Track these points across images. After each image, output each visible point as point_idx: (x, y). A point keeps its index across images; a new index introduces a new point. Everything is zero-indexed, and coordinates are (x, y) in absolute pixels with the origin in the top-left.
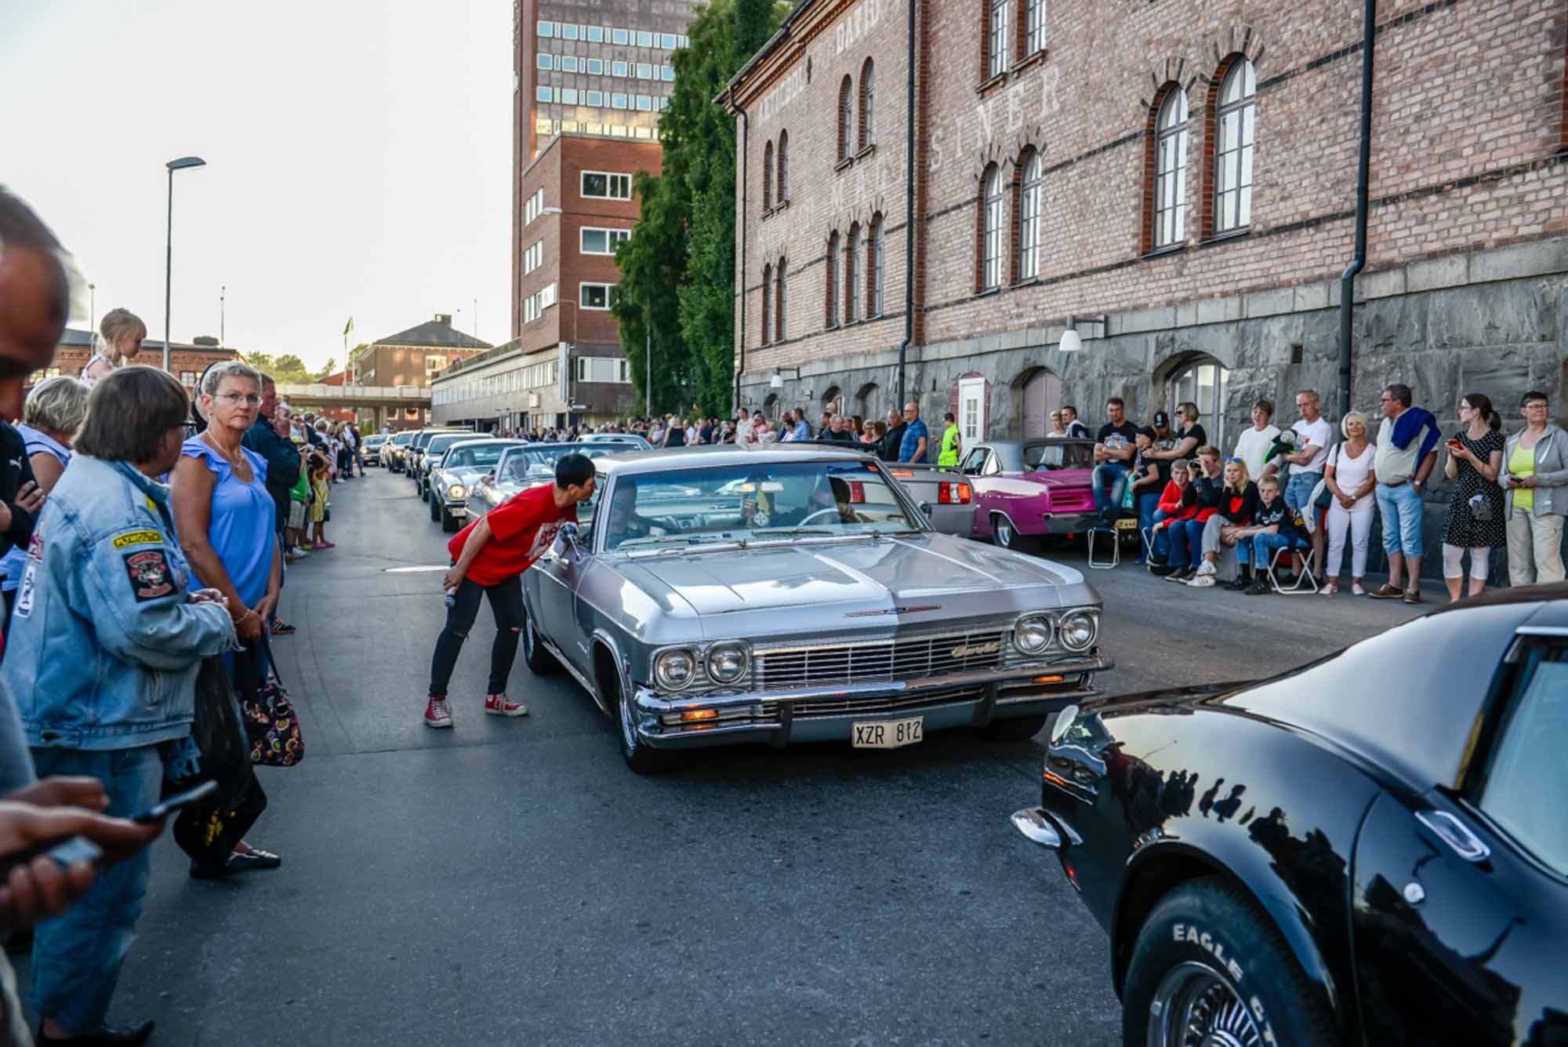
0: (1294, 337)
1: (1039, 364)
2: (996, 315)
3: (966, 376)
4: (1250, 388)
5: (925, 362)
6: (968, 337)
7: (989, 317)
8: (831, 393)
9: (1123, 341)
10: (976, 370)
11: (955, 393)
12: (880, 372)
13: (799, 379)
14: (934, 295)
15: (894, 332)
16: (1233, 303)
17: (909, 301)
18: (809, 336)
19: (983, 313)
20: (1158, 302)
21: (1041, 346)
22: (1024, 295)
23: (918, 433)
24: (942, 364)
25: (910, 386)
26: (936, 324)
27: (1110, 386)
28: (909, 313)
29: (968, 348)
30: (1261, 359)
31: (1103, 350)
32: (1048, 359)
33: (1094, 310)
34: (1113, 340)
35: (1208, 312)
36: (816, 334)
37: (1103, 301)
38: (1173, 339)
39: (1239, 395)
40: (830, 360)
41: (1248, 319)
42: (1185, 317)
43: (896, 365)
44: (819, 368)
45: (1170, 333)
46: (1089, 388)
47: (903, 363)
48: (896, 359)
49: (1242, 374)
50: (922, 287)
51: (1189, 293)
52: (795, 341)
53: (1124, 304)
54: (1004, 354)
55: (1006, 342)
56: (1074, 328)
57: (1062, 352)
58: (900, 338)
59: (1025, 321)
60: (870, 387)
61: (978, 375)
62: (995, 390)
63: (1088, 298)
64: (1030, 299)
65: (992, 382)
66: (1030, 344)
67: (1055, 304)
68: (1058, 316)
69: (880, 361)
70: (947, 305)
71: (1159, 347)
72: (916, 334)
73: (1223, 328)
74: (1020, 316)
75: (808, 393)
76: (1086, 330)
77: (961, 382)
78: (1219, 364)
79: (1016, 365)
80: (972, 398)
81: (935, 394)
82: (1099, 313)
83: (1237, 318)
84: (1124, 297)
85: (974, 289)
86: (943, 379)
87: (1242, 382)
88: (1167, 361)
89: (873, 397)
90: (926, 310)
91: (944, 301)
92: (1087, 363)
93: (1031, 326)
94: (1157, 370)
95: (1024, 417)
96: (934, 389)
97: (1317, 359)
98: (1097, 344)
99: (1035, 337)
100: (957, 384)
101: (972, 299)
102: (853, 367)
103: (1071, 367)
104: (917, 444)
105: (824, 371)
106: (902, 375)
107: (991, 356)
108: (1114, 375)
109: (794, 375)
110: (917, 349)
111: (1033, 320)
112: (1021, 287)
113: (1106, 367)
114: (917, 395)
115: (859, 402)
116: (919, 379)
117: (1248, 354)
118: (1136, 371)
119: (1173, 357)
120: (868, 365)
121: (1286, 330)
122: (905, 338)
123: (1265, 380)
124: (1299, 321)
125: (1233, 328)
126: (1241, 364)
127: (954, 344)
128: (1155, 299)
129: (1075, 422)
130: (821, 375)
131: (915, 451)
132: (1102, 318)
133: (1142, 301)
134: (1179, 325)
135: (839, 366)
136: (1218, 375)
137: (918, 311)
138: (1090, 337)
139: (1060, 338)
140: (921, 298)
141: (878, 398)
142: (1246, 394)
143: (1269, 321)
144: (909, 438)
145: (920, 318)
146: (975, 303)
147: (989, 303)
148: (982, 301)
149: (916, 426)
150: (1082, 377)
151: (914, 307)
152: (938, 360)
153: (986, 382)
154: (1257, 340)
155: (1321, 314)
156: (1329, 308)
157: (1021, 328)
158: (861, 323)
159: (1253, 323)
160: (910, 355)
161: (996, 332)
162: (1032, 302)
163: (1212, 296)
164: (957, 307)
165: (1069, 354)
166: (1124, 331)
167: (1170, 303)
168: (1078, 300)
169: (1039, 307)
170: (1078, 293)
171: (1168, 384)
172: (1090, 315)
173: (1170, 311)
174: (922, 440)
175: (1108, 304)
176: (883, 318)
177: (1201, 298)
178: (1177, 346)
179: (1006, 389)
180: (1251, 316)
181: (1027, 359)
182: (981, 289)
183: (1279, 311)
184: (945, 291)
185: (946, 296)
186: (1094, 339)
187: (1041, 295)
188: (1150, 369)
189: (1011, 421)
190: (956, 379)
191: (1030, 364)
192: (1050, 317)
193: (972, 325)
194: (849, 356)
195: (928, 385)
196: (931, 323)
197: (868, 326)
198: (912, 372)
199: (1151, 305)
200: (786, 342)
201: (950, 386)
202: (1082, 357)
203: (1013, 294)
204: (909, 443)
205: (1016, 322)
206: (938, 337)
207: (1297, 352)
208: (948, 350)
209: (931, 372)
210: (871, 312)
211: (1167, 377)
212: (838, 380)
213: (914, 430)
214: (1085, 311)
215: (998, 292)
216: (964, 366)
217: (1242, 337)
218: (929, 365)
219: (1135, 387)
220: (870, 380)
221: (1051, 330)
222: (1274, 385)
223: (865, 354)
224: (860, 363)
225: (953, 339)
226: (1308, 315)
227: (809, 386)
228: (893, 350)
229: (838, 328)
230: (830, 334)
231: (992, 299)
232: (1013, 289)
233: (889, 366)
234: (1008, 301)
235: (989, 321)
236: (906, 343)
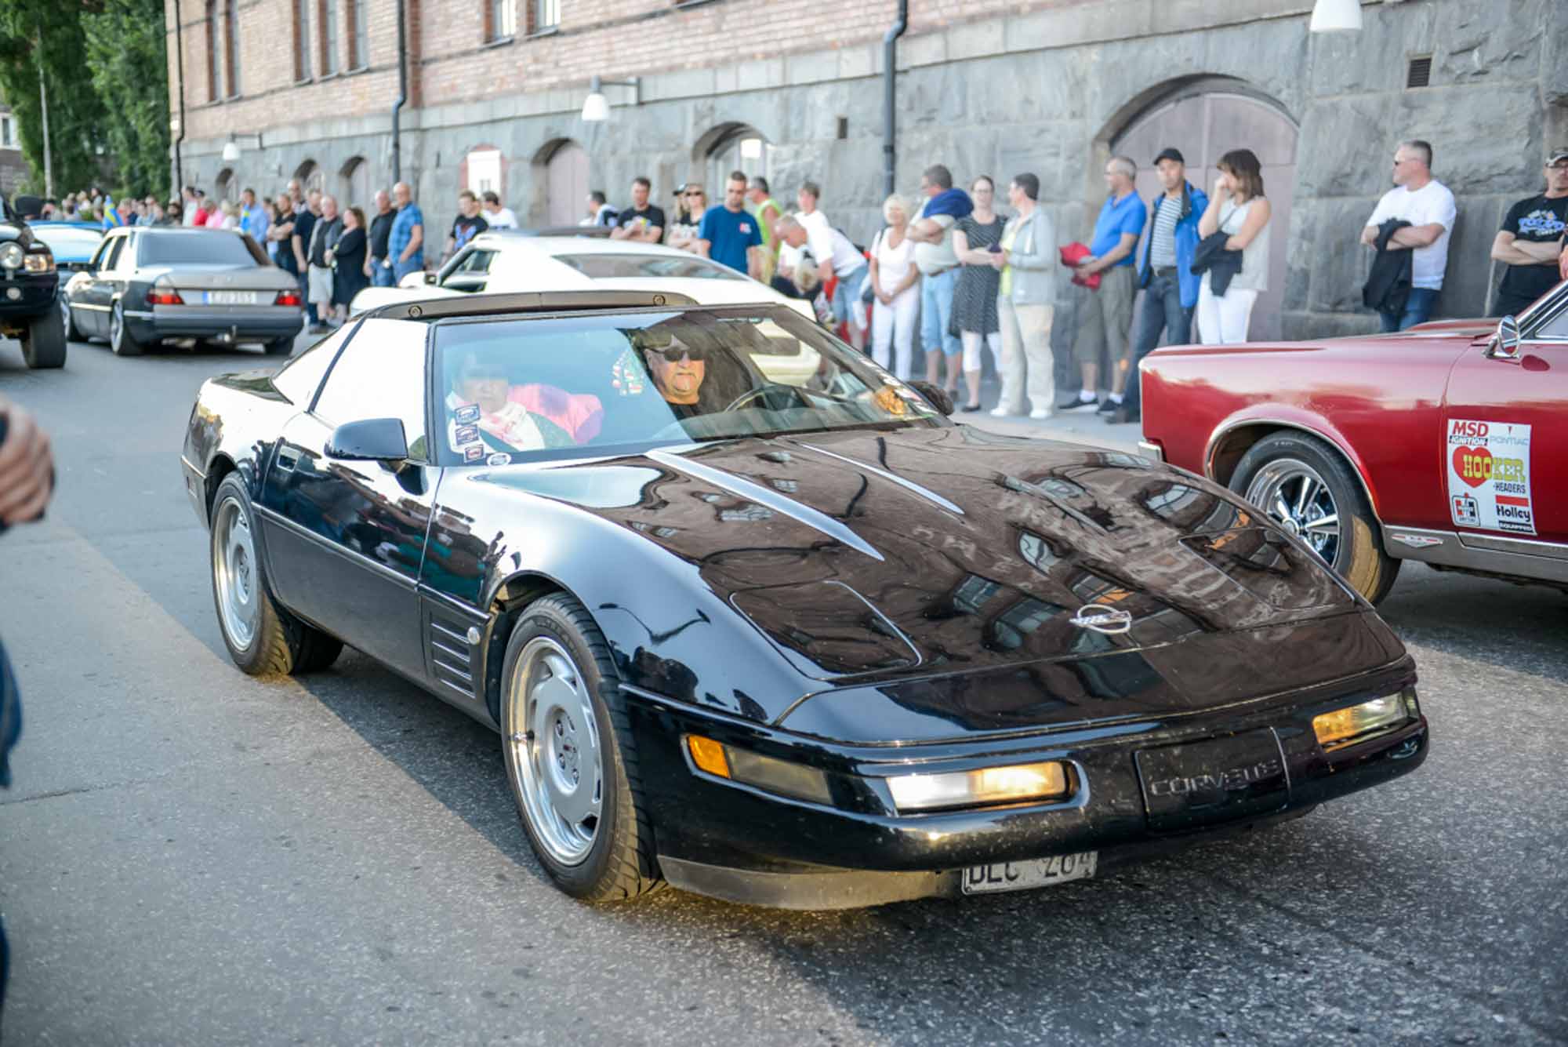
0: (840, 110)
1: (563, 135)
2: (510, 72)
3: (477, 148)
4: (794, 167)
5: (425, 130)
6: (477, 99)
7: (501, 74)
8: (307, 168)
9: (659, 109)
10: (488, 140)
11: (464, 170)
12: (368, 142)
13: (262, 148)
14: (433, 44)
15: (385, 89)
16: (776, 66)
17: (402, 49)
18: (273, 92)
19: (493, 69)
20: (695, 63)
21: (565, 113)
22: (543, 47)
23: (411, 220)
24: (447, 132)
25: (406, 161)
26: (437, 80)
27: (646, 163)
28: (402, 65)
29: (478, 113)
30: (807, 133)
31: (636, 119)
32: (571, 131)
33: (624, 69)
34: (646, 108)
35: (752, 76)
36: (281, 89)
37: (635, 59)
38: (712, 109)
39: (783, 176)
40: (302, 125)
41: (791, 86)
42: (726, 82)
43: (388, 133)
44: (289, 135)
45: (710, 101)
46: (622, 166)
47: (397, 132)
48: (388, 125)
49: (786, 151)
50: (417, 33)
51: (729, 53)
52: (253, 98)
53: (658, 64)
54: (522, 122)
55: (523, 107)
56: (599, 91)
57: (589, 122)
58: (393, 96)
59: (547, 81)
60: (355, 162)
61: (491, 147)
62: (512, 168)
63: (618, 54)
64: (549, 54)
65: (508, 155)
66: (553, 109)
67: (579, 60)
68: (583, 75)
69: (369, 127)
70: (450, 57)
71: (699, 117)
72: (412, 93)
73: (765, 96)
74: (538, 74)
75: (275, 167)
76: (617, 94)
77: (473, 157)
78: (765, 141)
79: (537, 138)
80: (485, 178)
81: (440, 172)
82: (630, 74)
83: (778, 83)
84: (660, 55)
85: (483, 39)
86: (449, 152)
87: (785, 161)
88: (707, 135)
89: (360, 173)
90: (424, 63)
91: (446, 52)
92: (618, 135)
93: (552, 87)
94: (697, 144)
95: (548, 201)
96: (438, 165)
97: (863, 135)
98: (630, 112)
99: (558, 102)
100: (465, 159)
101: (481, 51)
102: (334, 134)
103: (601, 138)
104: (410, 234)
105: (295, 139)
106: (397, 146)
107: (505, 124)
108: (648, 151)
109: (256, 143)
110: (414, 112)
111: (554, 79)
112: (539, 38)
113: (640, 140)
114: (417, 171)
115: (344, 181)
116: (419, 152)
117: (794, 126)
118: (673, 145)
119: (714, 129)
120: (354, 131)
121: (831, 99)
122: (398, 98)
123: (809, 159)
124: (844, 89)
125: (776, 97)
126: (785, 139)
127: (460, 108)
128: (693, 58)
129: (605, 207)
130: (291, 145)
131: (408, 242)
132: (633, 80)
133: (678, 61)
134: (720, 90)
135: (314, 133)
136: (764, 151)
137: (414, 63)
138: (620, 102)
139: (583, 102)
140: (417, 48)
141: (367, 177)
142: (791, 175)
143: (814, 89)
144: (402, 226)
145: (417, 72)
146: (486, 55)
147: (500, 56)
148: (493, 54)
149: (409, 211)
150: (614, 152)
151: (408, 59)
152: (441, 128)
153: (502, 158)
154: (801, 113)
155: (867, 82)
156: (874, 76)
157: (540, 89)
158: (340, 76)
159: (796, 91)
160: (406, 121)
161: (511, 94)
162: (553, 57)
163: (753, 57)
164: (463, 59)
165: (598, 125)
166: (659, 97)
167: (709, 64)
168: (605, 56)
169: (562, 64)
170: (606, 48)
171: (710, 161)
172: (621, 75)
173: (709, 73)
174: (416, 230)
175: (640, 62)
176: (369, 71)
177: (741, 59)
178: (718, 114)
179: (526, 167)
180: (796, 82)
181: (548, 129)
182: (491, 39)
183: (823, 78)
184: (446, 38)
185: (448, 44)
186: (625, 106)
187: (563, 49)
188: (689, 142)
189: (533, 206)
190: (465, 153)
191: (553, 136)
192: (574, 77)
193: (482, 85)
194: (326, 120)
195: (430, 160)
196: (433, 79)
197: (351, 80)
198: (408, 142)
199: (688, 66)
200: (240, 99)
201: (458, 160)
202: (613, 128)
203: (531, 46)
204: (401, 232)
205: (534, 82)
206: (440, 98)
207: (843, 126)
208: (454, 115)
209: (433, 143)
210: (353, 64)
211: (709, 152)
212: (314, 152)
213: (407, 216)
214: (615, 70)
215: (511, 42)
216: (473, 137)
217: (786, 106)
218: (429, 135)
219: (673, 166)
220: (355, 152)
221: (576, 92)
222: (819, 164)
223: (350, 118)
224: (343, 129)
225: (458, 101)
226: (853, 83)
227: (276, 159)
228: (383, 113)
229: (311, 82)
230: (301, 90)
231: (505, 51)
232: (529, 40)
233: (380, 134)
234: (524, 55)
235: (502, 80)
236: (401, 104)
